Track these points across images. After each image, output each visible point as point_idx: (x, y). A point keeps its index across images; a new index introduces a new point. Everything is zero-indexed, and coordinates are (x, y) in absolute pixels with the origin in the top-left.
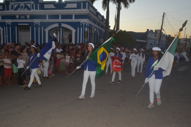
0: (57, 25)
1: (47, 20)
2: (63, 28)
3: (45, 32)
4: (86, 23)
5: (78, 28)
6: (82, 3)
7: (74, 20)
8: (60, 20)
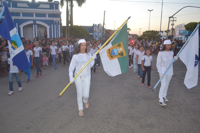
0: (32, 22)
1: (21, 17)
2: (37, 24)
3: (20, 28)
4: (59, 21)
5: (52, 25)
6: (54, 5)
7: (47, 18)
8: (34, 18)
